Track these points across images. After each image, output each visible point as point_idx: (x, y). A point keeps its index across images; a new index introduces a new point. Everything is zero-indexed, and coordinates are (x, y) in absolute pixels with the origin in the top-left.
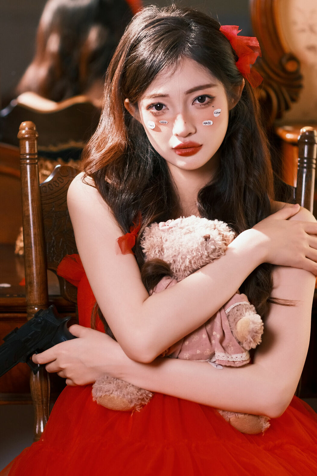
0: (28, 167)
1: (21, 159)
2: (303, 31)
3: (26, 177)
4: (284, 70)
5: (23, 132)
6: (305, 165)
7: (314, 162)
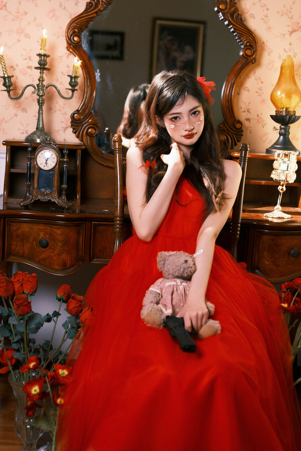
0: (117, 154)
1: (114, 151)
2: (245, 111)
3: (116, 159)
4: (235, 127)
5: (115, 138)
6: (243, 160)
7: (247, 159)
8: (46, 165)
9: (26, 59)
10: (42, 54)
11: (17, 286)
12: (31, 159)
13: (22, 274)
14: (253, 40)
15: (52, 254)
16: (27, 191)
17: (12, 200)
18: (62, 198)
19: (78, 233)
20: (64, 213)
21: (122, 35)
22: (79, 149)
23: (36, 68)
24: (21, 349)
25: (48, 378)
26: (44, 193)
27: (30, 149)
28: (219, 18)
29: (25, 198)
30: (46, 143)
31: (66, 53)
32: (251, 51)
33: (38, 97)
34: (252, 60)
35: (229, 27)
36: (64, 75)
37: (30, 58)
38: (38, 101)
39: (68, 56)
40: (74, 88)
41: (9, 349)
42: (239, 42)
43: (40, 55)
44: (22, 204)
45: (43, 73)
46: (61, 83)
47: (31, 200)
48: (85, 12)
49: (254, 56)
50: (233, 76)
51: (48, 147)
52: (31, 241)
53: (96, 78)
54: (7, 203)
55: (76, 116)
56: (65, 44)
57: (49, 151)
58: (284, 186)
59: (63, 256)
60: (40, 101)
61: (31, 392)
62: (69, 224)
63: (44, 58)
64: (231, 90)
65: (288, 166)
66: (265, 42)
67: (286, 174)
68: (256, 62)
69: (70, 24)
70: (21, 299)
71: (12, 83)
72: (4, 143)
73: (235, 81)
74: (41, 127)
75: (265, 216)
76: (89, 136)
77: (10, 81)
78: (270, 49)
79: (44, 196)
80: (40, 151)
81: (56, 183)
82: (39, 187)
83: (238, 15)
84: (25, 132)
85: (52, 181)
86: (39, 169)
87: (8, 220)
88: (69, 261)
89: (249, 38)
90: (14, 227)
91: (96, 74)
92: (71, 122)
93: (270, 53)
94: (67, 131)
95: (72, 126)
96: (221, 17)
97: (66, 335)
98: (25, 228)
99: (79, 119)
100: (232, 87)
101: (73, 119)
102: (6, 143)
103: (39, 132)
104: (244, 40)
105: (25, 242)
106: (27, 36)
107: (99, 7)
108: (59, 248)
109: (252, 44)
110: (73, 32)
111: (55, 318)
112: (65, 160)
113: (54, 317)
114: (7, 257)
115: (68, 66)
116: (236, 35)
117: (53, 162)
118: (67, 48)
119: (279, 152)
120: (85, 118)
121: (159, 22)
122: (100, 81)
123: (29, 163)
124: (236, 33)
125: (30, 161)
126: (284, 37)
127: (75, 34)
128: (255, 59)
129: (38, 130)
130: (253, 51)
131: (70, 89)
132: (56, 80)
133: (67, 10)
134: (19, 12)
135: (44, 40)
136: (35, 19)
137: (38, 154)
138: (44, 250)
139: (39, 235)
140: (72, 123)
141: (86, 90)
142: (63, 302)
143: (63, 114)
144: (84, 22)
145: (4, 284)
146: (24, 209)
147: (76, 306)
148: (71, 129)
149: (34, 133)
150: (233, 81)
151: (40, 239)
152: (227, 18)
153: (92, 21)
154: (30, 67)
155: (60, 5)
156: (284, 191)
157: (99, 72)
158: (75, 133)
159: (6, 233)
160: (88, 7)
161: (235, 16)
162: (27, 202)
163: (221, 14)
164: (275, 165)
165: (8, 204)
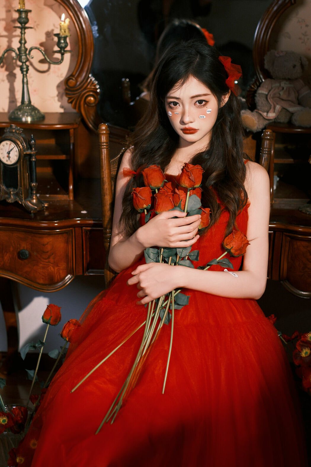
10: (21, 10)
19: (67, 242)
22: (72, 129)
38: (21, 68)
40: (63, 50)
45: (24, 33)
52: (11, 250)
53: (94, 33)
55: (71, 82)
60: (24, 68)
63: (24, 14)
74: (26, 100)
76: (87, 105)
82: (4, 185)
88: (57, 275)
91: (93, 27)
95: (66, 94)
98: (3, 236)
99: (75, 86)
101: (67, 87)
103: (25, 108)
105: (4, 252)
108: (43, 260)
120: (82, 84)
122: (98, 37)
129: (23, 105)
131: (58, 52)
139: (20, 245)
140: (66, 91)
143: (58, 76)
148: (66, 99)
149: (19, 109)
151: (21, 250)
157: (96, 25)
158: (71, 103)
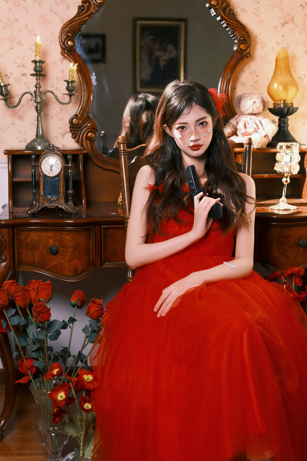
0: (122, 156)
1: (119, 153)
3: (122, 161)
5: (120, 140)
6: (247, 154)
7: (252, 153)
8: (51, 171)
9: (20, 66)
10: (38, 60)
11: (33, 294)
12: (35, 166)
13: (36, 282)
14: (246, 34)
15: (63, 261)
16: (33, 199)
17: (17, 209)
18: (69, 203)
19: (89, 238)
20: (72, 218)
21: (103, 37)
22: (81, 154)
23: (31, 75)
24: (40, 357)
25: (72, 384)
26: (50, 200)
27: (33, 157)
28: (211, 14)
29: (32, 206)
30: (50, 150)
31: (60, 59)
32: (245, 46)
33: (36, 104)
34: (246, 55)
35: (222, 23)
36: (60, 80)
37: (24, 66)
38: (36, 108)
39: (62, 62)
40: (71, 93)
41: (28, 358)
42: (232, 37)
43: (35, 62)
44: (29, 212)
45: (39, 80)
46: (57, 88)
47: (38, 208)
48: (77, 16)
49: (248, 50)
50: (229, 71)
51: (52, 153)
52: (41, 248)
53: (93, 81)
54: (12, 212)
55: (75, 121)
56: (59, 49)
57: (53, 157)
58: (288, 178)
59: (74, 261)
60: (38, 108)
61: (57, 398)
62: (78, 229)
63: (39, 64)
64: (228, 86)
65: (291, 158)
66: (258, 35)
67: (290, 166)
68: (251, 56)
69: (63, 28)
70: (40, 307)
71: (8, 91)
72: (6, 152)
73: (231, 76)
74: (41, 134)
75: (271, 209)
76: (89, 140)
77: (6, 90)
78: (263, 42)
79: (51, 203)
80: (44, 158)
81: (62, 189)
82: (45, 194)
83: (230, 10)
84: (23, 140)
85: (58, 187)
86: (44, 176)
87: (16, 229)
88: (80, 267)
89: (242, 32)
90: (23, 235)
91: (92, 77)
92: (70, 127)
93: (263, 46)
94: (65, 137)
95: (71, 131)
96: (213, 13)
97: (87, 339)
98: (34, 236)
99: (78, 124)
100: (228, 83)
101: (71, 124)
102: (8, 152)
103: (40, 140)
104: (237, 35)
105: (34, 250)
106: (20, 43)
107: (92, 10)
108: (69, 254)
109: (246, 39)
110: (66, 36)
111: (71, 325)
112: (70, 165)
113: (70, 323)
114: (18, 267)
115: (62, 71)
116: (229, 30)
117: (58, 168)
118: (62, 53)
119: (282, 145)
120: (84, 122)
121: (139, 22)
122: (96, 85)
123: (33, 171)
124: (229, 29)
125: (35, 169)
126: (277, 29)
127: (69, 38)
128: (249, 53)
129: (38, 137)
130: (247, 45)
131: (67, 94)
132: (51, 85)
133: (58, 15)
134: (10, 20)
135: (39, 46)
136: (26, 26)
137: (42, 161)
138: (54, 257)
139: (49, 243)
140: (71, 129)
141: (83, 94)
142: (77, 308)
144: (77, 25)
145: (21, 293)
146: (32, 217)
147: (98, 309)
148: (70, 135)
149: (34, 141)
150: (229, 77)
151: (50, 247)
152: (219, 13)
153: (84, 24)
154: (24, 75)
155: (50, 10)
156: (288, 183)
157: (95, 75)
158: (75, 138)
159: (16, 242)
160: (80, 10)
161: (227, 12)
162: (35, 210)
163: (212, 9)
164: (278, 157)
165: (14, 213)
